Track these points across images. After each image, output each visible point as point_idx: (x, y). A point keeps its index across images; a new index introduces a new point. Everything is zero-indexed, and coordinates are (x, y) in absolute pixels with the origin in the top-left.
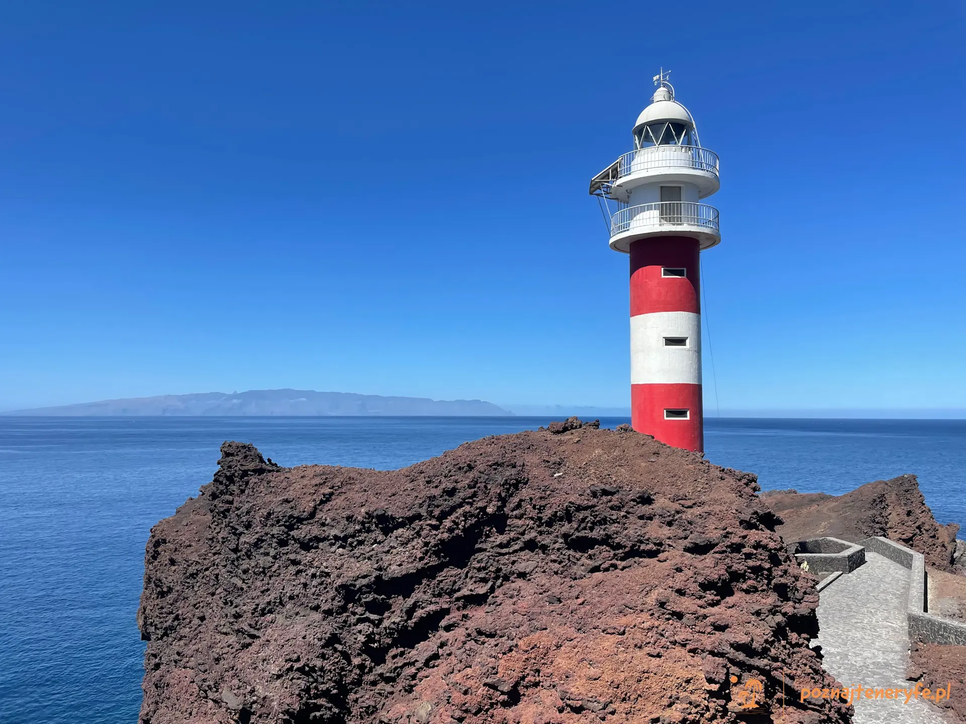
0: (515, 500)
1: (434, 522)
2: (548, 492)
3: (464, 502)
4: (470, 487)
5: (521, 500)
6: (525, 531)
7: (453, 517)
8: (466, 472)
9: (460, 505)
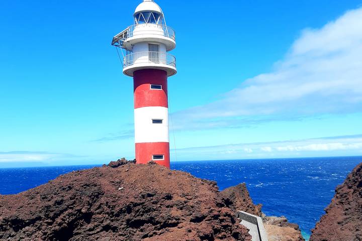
0: (98, 204)
1: (49, 221)
2: (116, 198)
3: (68, 207)
4: (71, 199)
5: (101, 204)
6: (103, 220)
7: (62, 216)
8: (67, 191)
9: (66, 210)
